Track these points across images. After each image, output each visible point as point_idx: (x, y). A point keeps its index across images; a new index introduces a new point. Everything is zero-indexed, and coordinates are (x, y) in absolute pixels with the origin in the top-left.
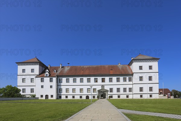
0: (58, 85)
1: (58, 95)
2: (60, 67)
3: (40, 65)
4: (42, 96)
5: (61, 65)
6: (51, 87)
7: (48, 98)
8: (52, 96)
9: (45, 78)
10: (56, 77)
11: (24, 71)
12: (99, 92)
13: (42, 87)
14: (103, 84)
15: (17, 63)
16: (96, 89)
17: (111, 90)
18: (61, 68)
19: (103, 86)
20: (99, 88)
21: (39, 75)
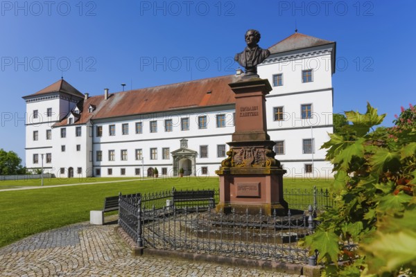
0: (93, 143)
1: (93, 166)
2: (104, 97)
3: (61, 98)
4: (62, 170)
5: (106, 91)
6: (78, 147)
7: (73, 176)
8: (80, 170)
9: (67, 128)
10: (89, 122)
11: (35, 113)
12: (174, 157)
13: (63, 148)
14: (185, 134)
15: (24, 98)
16: (168, 148)
17: (204, 151)
18: (106, 98)
19: (184, 141)
20: (175, 146)
21: (60, 121)
